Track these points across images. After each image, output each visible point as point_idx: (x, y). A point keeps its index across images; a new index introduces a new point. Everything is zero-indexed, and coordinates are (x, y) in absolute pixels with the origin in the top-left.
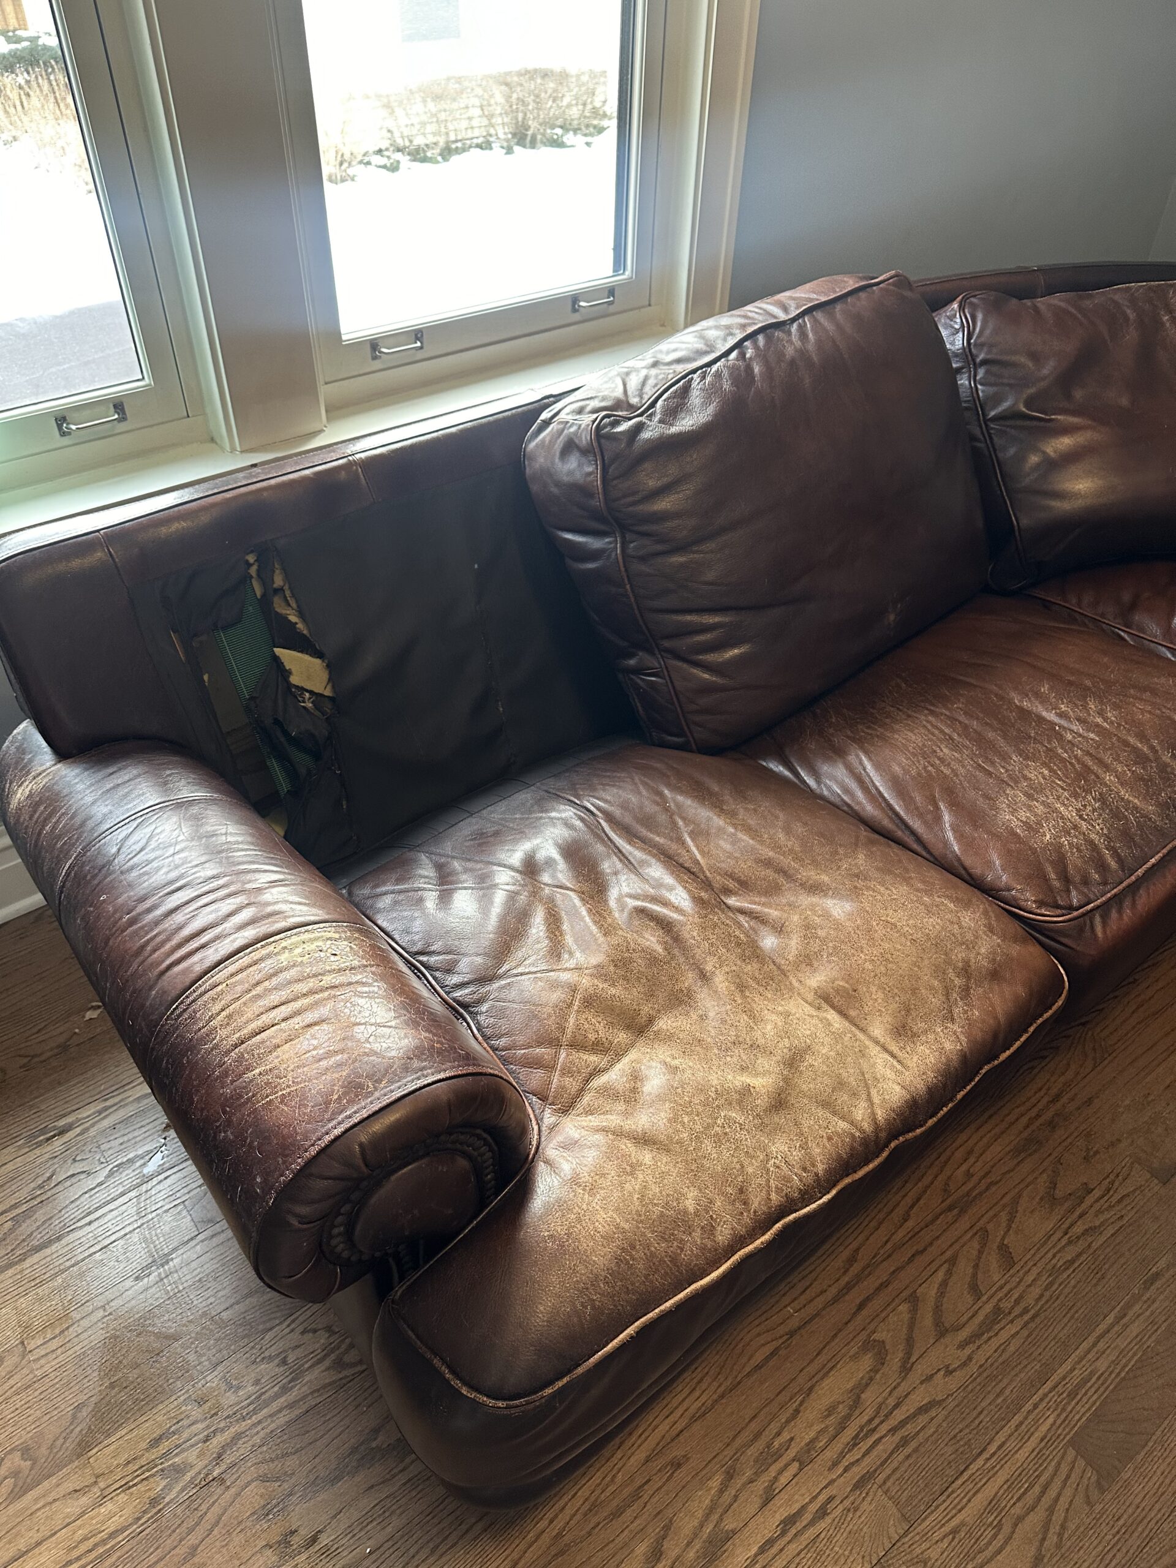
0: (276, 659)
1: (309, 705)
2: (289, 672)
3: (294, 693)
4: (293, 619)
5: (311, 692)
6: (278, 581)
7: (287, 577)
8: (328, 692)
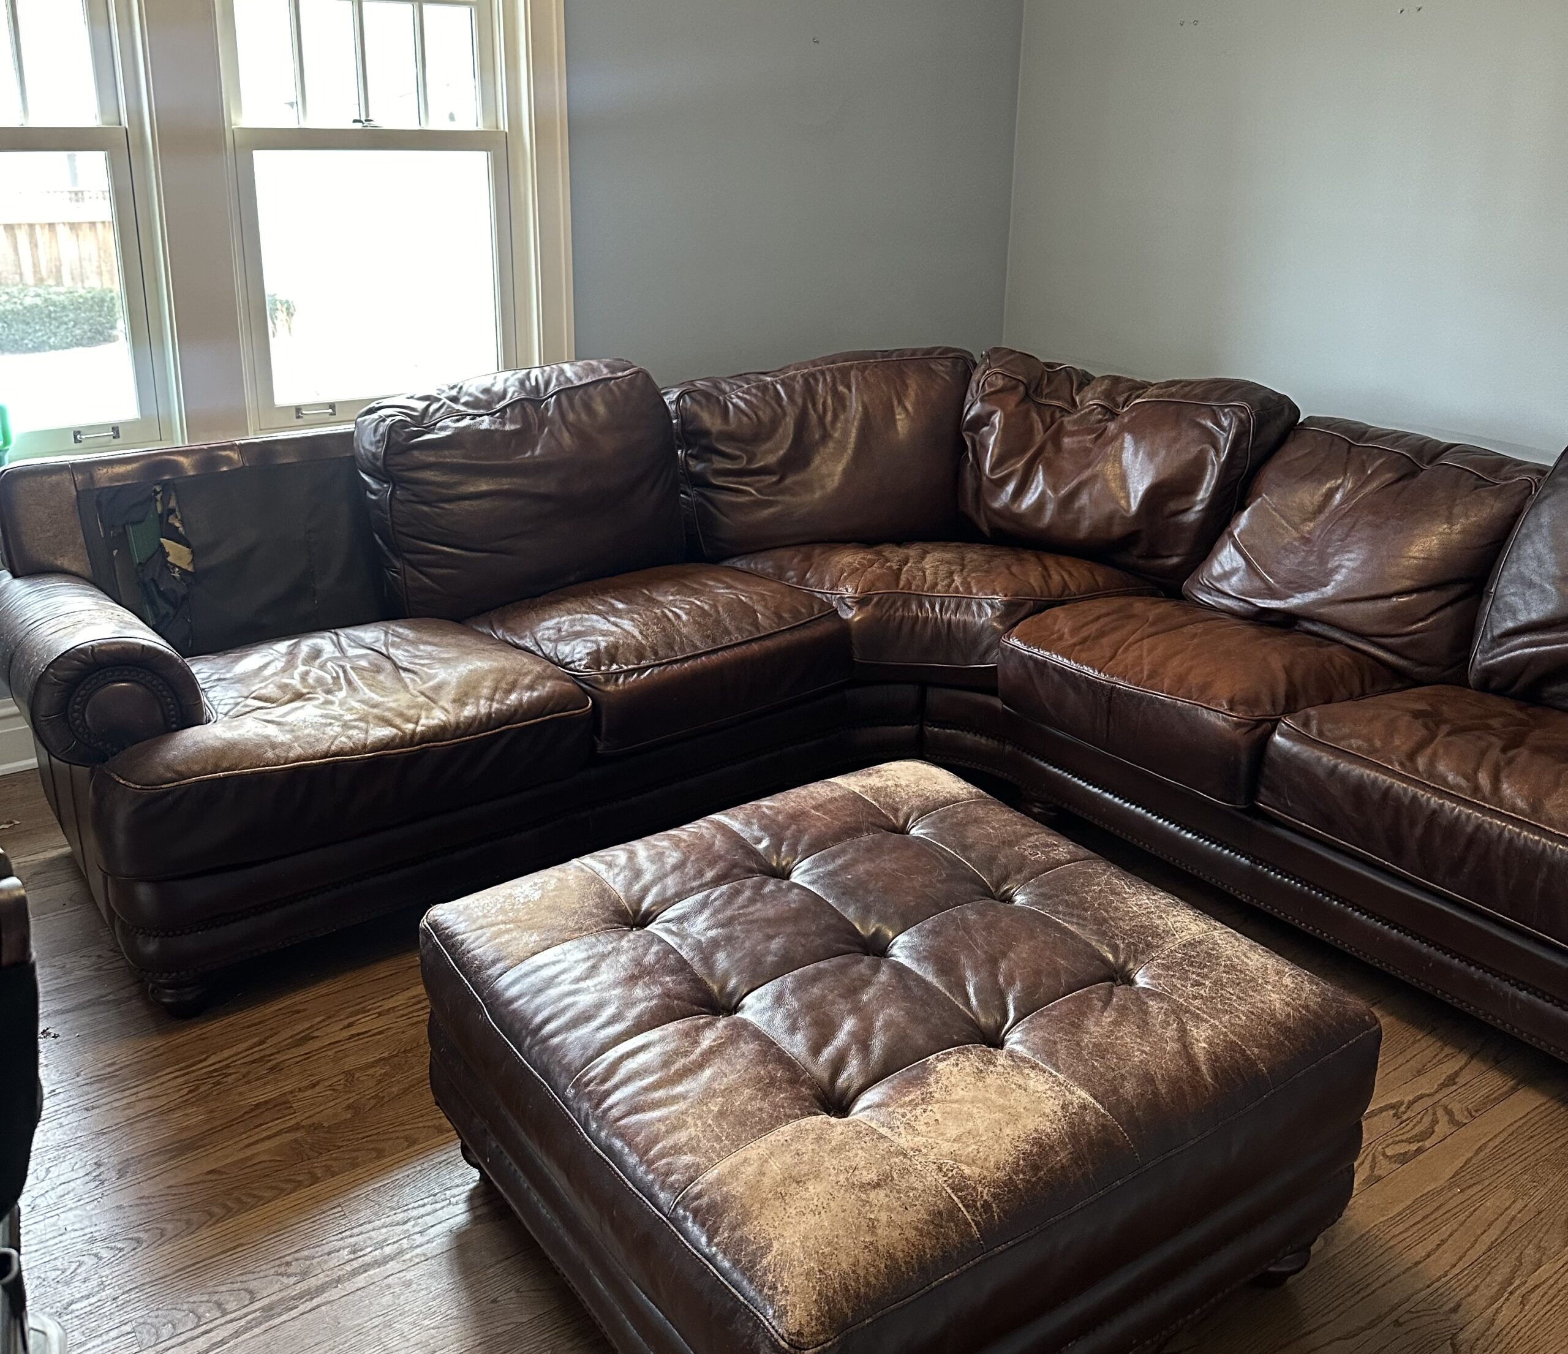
0: (161, 545)
1: (177, 575)
2: (168, 554)
3: (167, 566)
4: (177, 524)
5: (179, 568)
6: (173, 504)
7: (178, 502)
8: (190, 569)
